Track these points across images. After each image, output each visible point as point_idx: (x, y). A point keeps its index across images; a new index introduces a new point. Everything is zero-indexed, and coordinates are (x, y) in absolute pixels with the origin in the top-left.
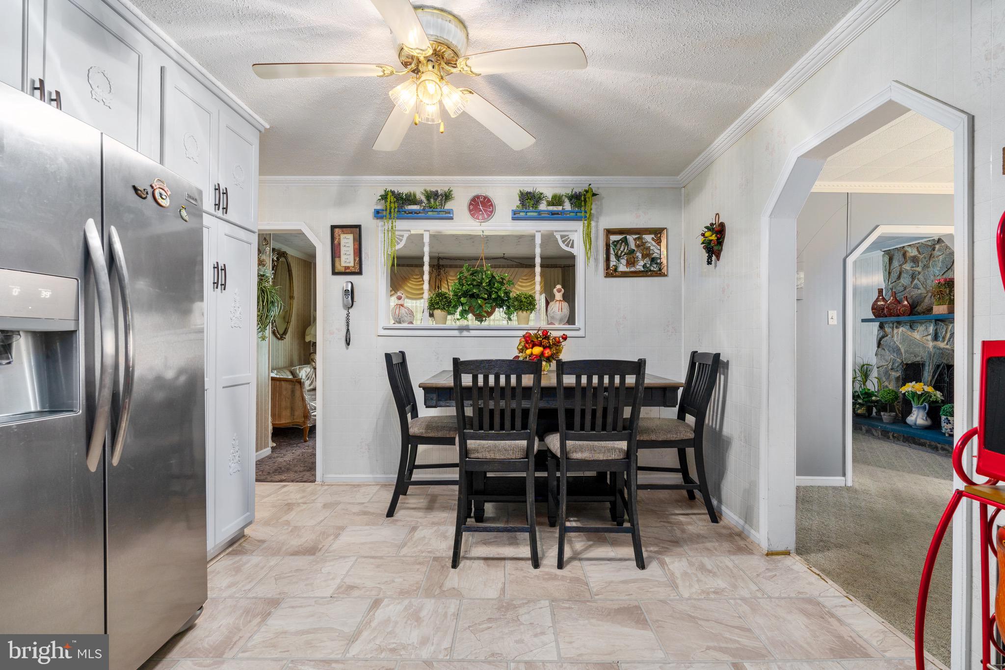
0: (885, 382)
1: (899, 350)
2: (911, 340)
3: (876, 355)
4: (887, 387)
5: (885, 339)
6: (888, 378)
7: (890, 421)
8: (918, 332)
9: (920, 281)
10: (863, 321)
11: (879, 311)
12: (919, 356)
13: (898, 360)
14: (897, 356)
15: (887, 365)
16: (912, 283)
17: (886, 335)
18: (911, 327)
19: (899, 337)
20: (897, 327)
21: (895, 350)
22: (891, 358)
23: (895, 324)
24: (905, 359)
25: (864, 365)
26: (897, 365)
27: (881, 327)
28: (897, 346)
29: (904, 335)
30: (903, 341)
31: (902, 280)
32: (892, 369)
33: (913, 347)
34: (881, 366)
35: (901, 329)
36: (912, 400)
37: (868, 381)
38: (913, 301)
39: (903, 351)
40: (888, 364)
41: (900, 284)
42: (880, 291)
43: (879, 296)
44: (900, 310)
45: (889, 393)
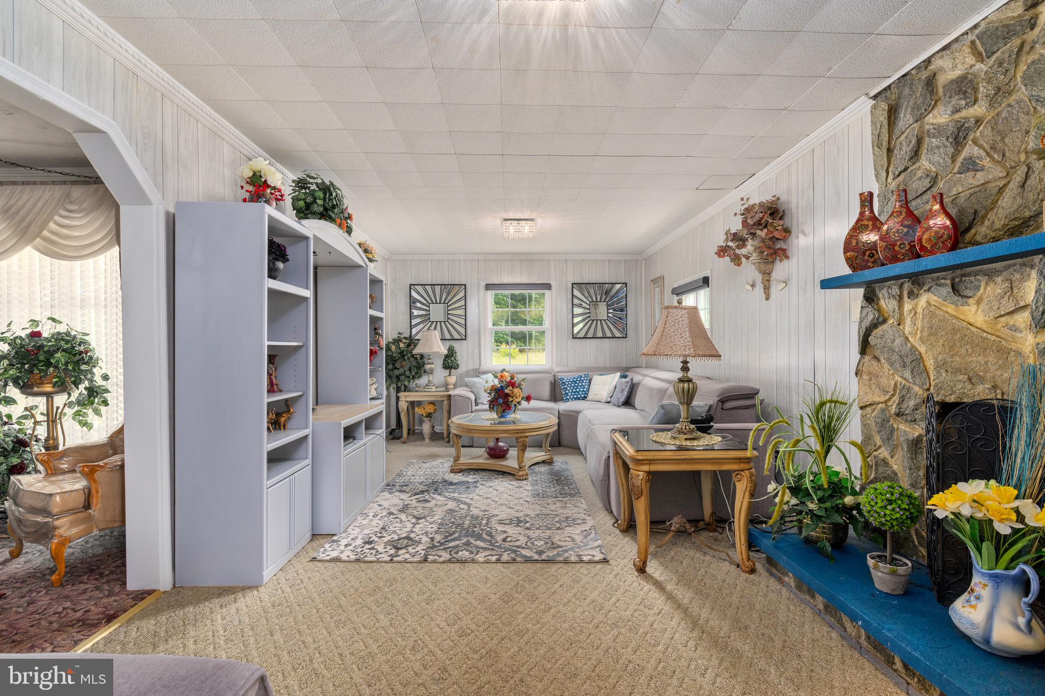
0: (880, 447)
1: (920, 359)
2: (955, 331)
3: (856, 374)
4: (885, 462)
5: (881, 329)
6: (888, 439)
7: (893, 590)
8: (979, 303)
9: (981, 147)
10: (827, 284)
11: (864, 254)
12: (982, 380)
13: (916, 389)
14: (913, 377)
15: (886, 402)
16: (954, 159)
17: (881, 319)
18: (955, 288)
19: (919, 324)
20: (911, 295)
21: (908, 361)
22: (895, 385)
23: (907, 286)
24: (939, 388)
25: (823, 404)
26: (912, 403)
27: (870, 298)
28: (914, 349)
29: (932, 315)
30: (931, 334)
31: (925, 163)
32: (898, 415)
33: (963, 351)
34: (871, 405)
35: (924, 299)
36: (970, 545)
37: (833, 450)
38: (961, 212)
39: (930, 363)
40: (889, 399)
41: (919, 174)
42: (867, 200)
43: (862, 214)
44: (920, 240)
45: (890, 502)
